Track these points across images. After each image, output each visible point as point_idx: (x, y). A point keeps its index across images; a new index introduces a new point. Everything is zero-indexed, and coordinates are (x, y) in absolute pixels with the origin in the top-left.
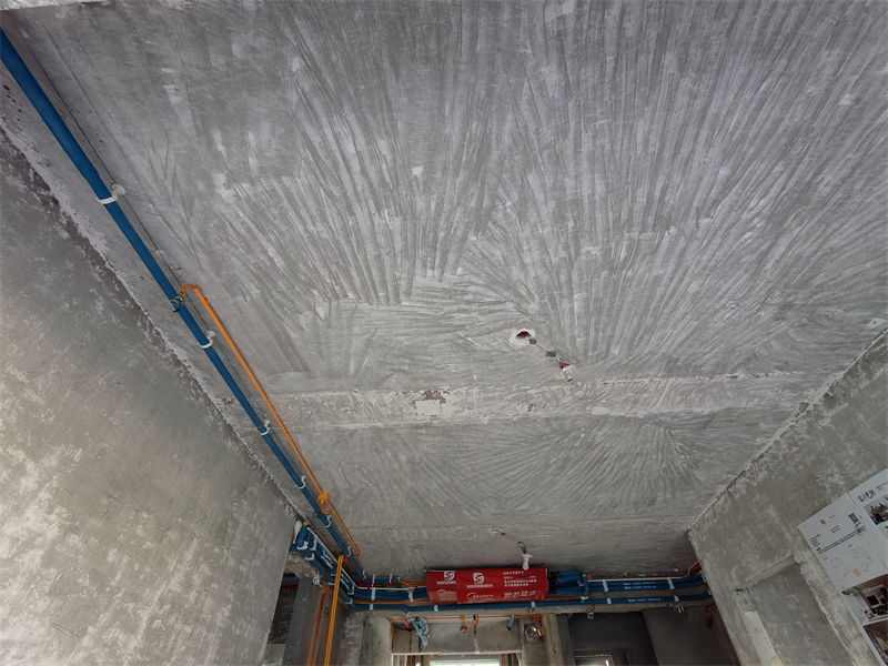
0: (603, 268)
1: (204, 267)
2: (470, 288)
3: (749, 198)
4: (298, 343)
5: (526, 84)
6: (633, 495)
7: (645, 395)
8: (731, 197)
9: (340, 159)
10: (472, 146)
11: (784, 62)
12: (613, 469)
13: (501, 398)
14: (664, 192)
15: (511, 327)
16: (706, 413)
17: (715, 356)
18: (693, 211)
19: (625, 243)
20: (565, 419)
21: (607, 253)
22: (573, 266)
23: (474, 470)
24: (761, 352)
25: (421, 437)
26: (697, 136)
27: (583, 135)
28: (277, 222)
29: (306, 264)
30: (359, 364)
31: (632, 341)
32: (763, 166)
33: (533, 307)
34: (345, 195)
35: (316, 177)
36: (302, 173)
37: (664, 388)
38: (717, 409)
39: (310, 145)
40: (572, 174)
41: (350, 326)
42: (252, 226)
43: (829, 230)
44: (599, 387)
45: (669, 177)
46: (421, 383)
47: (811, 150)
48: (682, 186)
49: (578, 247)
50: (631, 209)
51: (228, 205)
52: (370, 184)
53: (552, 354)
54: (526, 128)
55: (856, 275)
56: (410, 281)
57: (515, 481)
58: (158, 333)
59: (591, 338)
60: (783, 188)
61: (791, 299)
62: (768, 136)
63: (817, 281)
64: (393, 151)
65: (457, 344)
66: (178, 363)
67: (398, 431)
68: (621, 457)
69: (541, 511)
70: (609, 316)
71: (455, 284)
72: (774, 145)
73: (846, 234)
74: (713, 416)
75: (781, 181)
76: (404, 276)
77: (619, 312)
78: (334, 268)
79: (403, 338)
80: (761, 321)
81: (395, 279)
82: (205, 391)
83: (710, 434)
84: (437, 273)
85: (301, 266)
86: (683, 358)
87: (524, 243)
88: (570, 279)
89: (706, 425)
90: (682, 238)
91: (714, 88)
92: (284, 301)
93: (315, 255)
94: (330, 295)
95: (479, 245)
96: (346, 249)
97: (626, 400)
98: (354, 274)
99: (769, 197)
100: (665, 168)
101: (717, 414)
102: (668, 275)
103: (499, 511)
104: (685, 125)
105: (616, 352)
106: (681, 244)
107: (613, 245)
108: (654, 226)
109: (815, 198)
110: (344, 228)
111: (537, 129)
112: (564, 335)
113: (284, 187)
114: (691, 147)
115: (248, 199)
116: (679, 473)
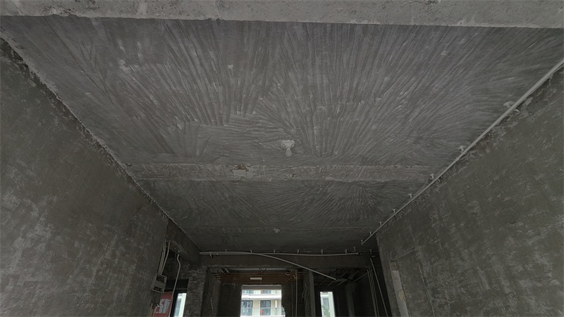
0: (328, 116)
1: (113, 102)
2: (259, 121)
3: (400, 91)
4: (168, 141)
5: (286, 33)
6: (348, 216)
7: (351, 173)
8: (391, 90)
9: (189, 58)
10: (259, 58)
11: (414, 35)
12: (337, 204)
13: (278, 170)
14: (358, 85)
15: (282, 139)
16: (383, 181)
17: (386, 158)
18: (372, 95)
19: (339, 106)
20: (311, 181)
21: (330, 109)
22: (313, 114)
23: (265, 202)
24: (408, 157)
25: (236, 186)
26: (373, 62)
27: (316, 57)
28: (154, 84)
29: (171, 104)
30: (202, 152)
31: (344, 149)
32: (406, 78)
33: (293, 131)
34: (192, 74)
35: (175, 65)
36: (168, 63)
37: (361, 170)
38: (388, 180)
39: (172, 51)
40: (311, 74)
41: (196, 134)
42: (141, 85)
43: (438, 107)
44: (328, 168)
45: (360, 79)
46: (235, 162)
47: (428, 72)
48: (367, 83)
49: (315, 106)
50: (341, 91)
51: (127, 75)
52: (205, 71)
54: (287, 52)
55: (452, 127)
56: (228, 116)
57: (286, 208)
58: (88, 132)
59: (324, 146)
60: (416, 88)
61: (422, 135)
62: (408, 65)
63: (434, 128)
64: (217, 57)
65: (254, 146)
66: (100, 146)
67: (224, 183)
68: (340, 199)
69: (301, 222)
70: (332, 137)
71: (252, 119)
72: (411, 69)
73: (446, 109)
74: (386, 183)
75: (415, 84)
76: (224, 113)
77: (337, 135)
78: (186, 107)
79: (225, 141)
80: (407, 144)
81: (220, 114)
82: (116, 160)
83: (385, 191)
84: (242, 113)
85: (168, 105)
86: (370, 157)
87: (288, 103)
88: (312, 120)
89: (383, 187)
90: (368, 106)
91: (381, 43)
92: (159, 121)
93: (176, 101)
94: (185, 119)
95: (264, 102)
96: (193, 98)
97: (342, 174)
98: (198, 110)
99: (409, 91)
100: (357, 75)
101: (388, 182)
102: (361, 121)
103: (278, 221)
104: (367, 57)
106: (367, 108)
107: (333, 106)
108: (353, 100)
109: (431, 93)
110: (191, 89)
111: (293, 53)
112: (310, 144)
113: (158, 68)
114: (370, 67)
115: (138, 72)
116: (370, 207)
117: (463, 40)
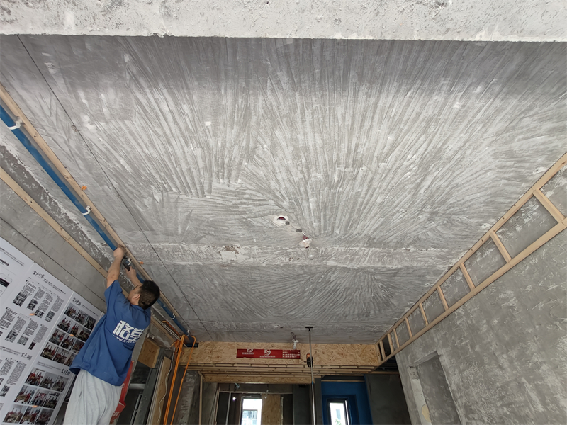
0: (325, 185)
1: (81, 167)
2: (246, 191)
3: (407, 154)
4: (145, 215)
5: (269, 81)
6: (356, 310)
7: (357, 257)
8: (396, 152)
9: (160, 114)
10: (240, 112)
11: (419, 81)
12: (343, 295)
13: (272, 253)
14: (357, 146)
15: (273, 214)
16: (394, 268)
17: (396, 238)
18: (375, 158)
19: (337, 173)
20: (311, 267)
21: (326, 177)
22: (307, 183)
23: (260, 292)
24: (422, 237)
25: (226, 272)
26: (373, 117)
27: (306, 111)
28: (125, 146)
29: (145, 171)
30: (184, 229)
31: (347, 226)
32: (413, 137)
33: (286, 204)
34: (165, 133)
35: (146, 122)
36: (137, 119)
37: (368, 253)
38: (400, 266)
39: (140, 104)
40: (302, 133)
41: (176, 207)
42: (109, 147)
43: (454, 175)
44: (329, 250)
45: (359, 138)
46: (223, 241)
47: (440, 130)
48: (367, 144)
49: (309, 173)
50: (338, 155)
51: (93, 134)
52: (180, 129)
53: (299, 231)
54: (271, 105)
55: (472, 200)
56: (210, 185)
57: (285, 299)
58: (55, 203)
59: (322, 224)
60: (426, 150)
61: (436, 210)
62: (415, 120)
63: (451, 201)
64: (192, 111)
65: (242, 222)
66: (70, 221)
67: (211, 267)
68: (346, 289)
69: (303, 316)
70: (332, 212)
71: (238, 188)
72: (418, 127)
73: (464, 177)
74: (398, 270)
75: (424, 146)
76: (206, 181)
77: (337, 210)
78: (162, 174)
79: (209, 216)
80: (420, 221)
81: (201, 183)
82: (89, 238)
83: (397, 280)
84: (226, 181)
85: (142, 171)
86: (377, 238)
87: (277, 168)
88: (306, 190)
89: (395, 275)
90: (370, 173)
91: (380, 92)
92: (134, 191)
93: (150, 166)
94: (162, 189)
95: (250, 168)
96: (169, 164)
97: (347, 258)
98: (175, 178)
99: (418, 154)
100: (356, 134)
101: (401, 269)
102: (364, 192)
103: (277, 315)
104: (365, 111)
105: (338, 232)
106: (370, 175)
107: (330, 173)
108: (353, 165)
109: (445, 156)
110: (166, 152)
111: (278, 106)
112: (306, 221)
113: (127, 126)
114: (370, 123)
115: (105, 131)
116: (382, 300)
117: (479, 87)
